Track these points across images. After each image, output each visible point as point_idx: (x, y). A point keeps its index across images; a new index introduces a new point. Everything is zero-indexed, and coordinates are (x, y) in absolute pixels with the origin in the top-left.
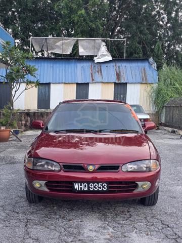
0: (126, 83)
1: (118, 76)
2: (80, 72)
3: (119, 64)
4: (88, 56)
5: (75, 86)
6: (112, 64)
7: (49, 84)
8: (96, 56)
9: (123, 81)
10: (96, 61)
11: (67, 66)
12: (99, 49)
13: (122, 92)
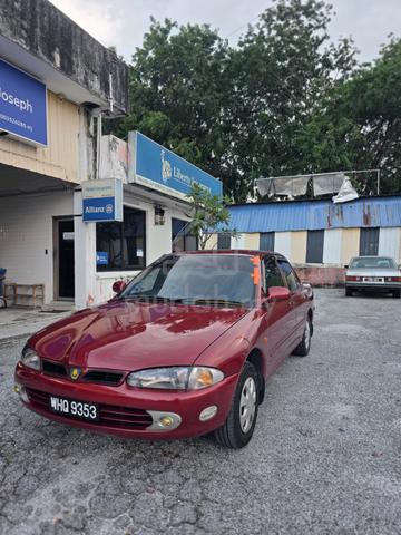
0: (378, 228)
1: (367, 218)
2: (313, 215)
3: (368, 203)
4: (324, 196)
5: (306, 233)
6: (358, 204)
7: (273, 232)
8: (336, 194)
9: (372, 225)
10: (335, 201)
11: (297, 209)
12: (340, 186)
13: (372, 240)
